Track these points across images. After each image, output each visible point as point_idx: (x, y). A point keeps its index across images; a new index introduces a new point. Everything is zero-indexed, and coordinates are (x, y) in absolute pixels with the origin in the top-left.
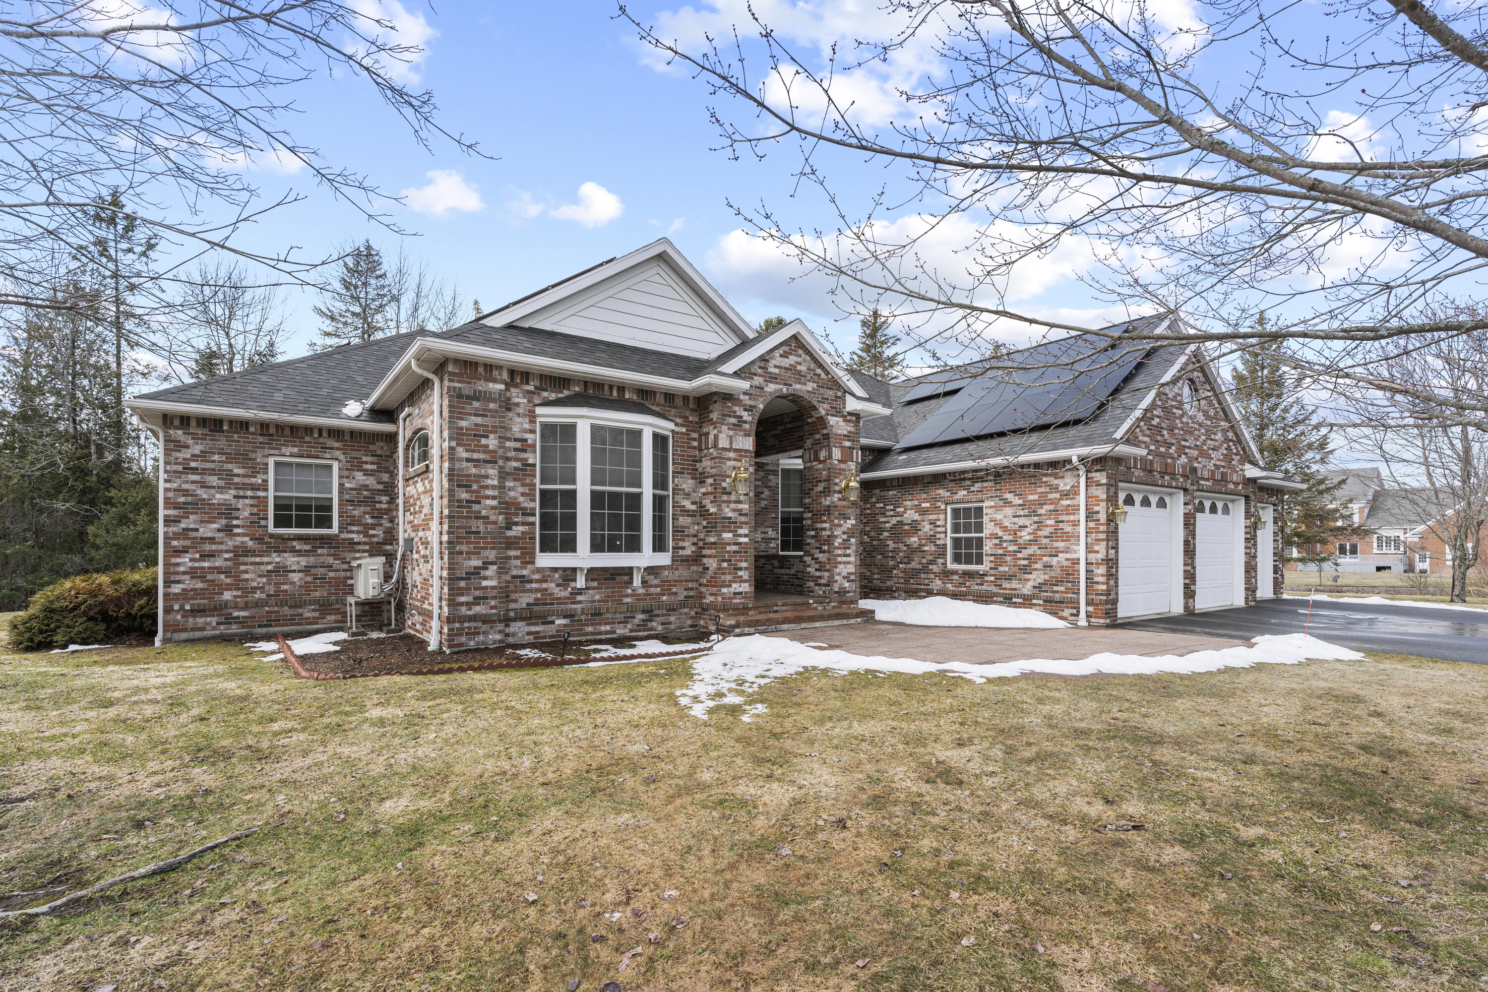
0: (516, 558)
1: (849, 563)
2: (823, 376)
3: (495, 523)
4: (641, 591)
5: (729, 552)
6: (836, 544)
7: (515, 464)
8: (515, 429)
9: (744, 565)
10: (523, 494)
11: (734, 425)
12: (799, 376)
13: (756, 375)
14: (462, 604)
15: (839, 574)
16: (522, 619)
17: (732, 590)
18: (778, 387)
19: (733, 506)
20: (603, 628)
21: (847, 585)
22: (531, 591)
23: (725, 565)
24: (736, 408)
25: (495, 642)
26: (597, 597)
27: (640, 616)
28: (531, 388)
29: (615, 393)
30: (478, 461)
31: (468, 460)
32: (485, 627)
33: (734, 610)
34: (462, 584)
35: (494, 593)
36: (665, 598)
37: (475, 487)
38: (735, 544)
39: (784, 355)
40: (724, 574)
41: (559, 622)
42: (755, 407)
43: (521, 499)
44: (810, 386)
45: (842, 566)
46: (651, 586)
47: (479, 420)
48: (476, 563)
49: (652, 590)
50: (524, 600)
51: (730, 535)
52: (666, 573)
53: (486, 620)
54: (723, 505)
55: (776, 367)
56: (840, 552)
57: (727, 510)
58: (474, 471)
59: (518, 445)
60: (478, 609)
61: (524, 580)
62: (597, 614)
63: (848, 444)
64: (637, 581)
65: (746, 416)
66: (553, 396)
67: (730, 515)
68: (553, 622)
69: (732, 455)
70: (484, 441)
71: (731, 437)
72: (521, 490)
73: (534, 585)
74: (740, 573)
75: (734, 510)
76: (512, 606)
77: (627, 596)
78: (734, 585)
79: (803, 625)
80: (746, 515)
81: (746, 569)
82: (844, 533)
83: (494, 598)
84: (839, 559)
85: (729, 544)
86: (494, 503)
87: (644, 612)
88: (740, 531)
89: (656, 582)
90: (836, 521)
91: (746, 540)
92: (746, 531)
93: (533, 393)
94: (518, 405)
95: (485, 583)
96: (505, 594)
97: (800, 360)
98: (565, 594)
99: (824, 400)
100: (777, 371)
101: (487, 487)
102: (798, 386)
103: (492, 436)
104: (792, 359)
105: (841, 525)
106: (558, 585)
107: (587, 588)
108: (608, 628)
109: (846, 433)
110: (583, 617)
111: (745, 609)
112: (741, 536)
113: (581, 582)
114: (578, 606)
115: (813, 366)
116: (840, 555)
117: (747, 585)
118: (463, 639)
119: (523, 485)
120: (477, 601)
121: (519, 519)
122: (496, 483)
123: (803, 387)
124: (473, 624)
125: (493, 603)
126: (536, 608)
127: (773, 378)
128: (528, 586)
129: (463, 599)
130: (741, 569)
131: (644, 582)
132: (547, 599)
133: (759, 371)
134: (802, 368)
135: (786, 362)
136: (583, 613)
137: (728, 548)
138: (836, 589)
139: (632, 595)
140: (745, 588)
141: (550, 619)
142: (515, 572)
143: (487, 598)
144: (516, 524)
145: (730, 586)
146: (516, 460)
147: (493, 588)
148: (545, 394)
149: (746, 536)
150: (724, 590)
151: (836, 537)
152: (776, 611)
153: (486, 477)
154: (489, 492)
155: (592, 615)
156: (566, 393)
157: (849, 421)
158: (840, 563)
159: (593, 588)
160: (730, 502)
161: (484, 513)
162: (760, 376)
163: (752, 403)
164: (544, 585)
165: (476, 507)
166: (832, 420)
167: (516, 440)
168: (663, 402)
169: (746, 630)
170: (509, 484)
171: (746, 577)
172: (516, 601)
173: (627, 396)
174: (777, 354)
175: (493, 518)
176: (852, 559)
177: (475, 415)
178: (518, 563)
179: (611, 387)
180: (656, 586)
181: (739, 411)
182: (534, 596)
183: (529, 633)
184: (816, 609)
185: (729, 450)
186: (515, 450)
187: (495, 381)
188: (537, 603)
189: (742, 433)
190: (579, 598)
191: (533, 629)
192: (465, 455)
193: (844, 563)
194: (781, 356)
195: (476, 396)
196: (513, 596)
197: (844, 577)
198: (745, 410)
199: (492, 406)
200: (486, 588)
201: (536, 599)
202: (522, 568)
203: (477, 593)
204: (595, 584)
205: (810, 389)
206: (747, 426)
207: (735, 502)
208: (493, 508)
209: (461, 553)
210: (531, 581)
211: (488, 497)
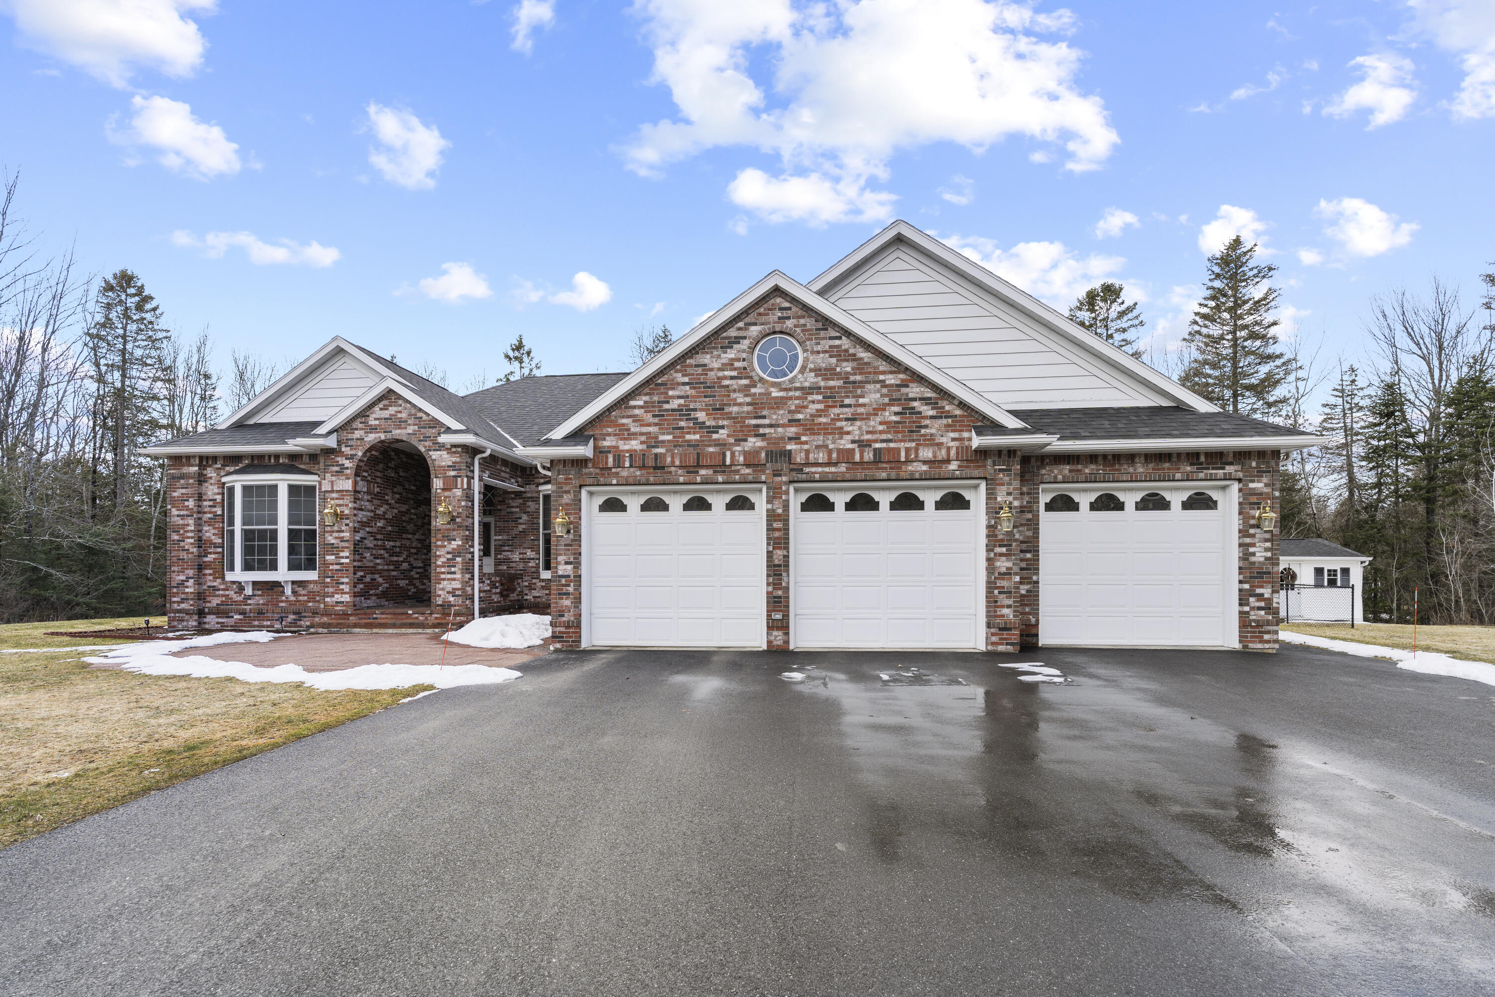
0: (210, 575)
1: (454, 579)
2: (425, 417)
3: (192, 553)
4: (292, 598)
5: (332, 570)
6: (439, 563)
7: (209, 516)
8: (209, 493)
9: (346, 580)
10: (214, 534)
11: (337, 472)
12: (401, 423)
13: (356, 429)
14: (174, 602)
15: (443, 589)
16: (213, 614)
17: (334, 599)
18: (378, 435)
19: (336, 534)
20: (265, 623)
21: (452, 599)
22: (218, 596)
23: (328, 580)
24: (339, 459)
25: (193, 627)
26: (261, 602)
27: (292, 617)
28: (219, 466)
29: (272, 461)
30: (183, 516)
31: (178, 516)
32: (187, 617)
33: (335, 615)
34: (175, 590)
35: (192, 596)
36: (310, 604)
37: (182, 532)
38: (337, 564)
39: (385, 408)
40: (328, 587)
41: (237, 617)
42: (355, 455)
43: (213, 537)
44: (410, 430)
45: (445, 582)
46: (300, 595)
47: (184, 491)
48: (183, 578)
49: (301, 598)
50: (215, 602)
51: (333, 557)
52: (312, 586)
53: (187, 612)
54: (327, 535)
55: (376, 419)
56: (443, 570)
57: (330, 538)
58: (181, 522)
59: (211, 503)
60: (183, 606)
61: (215, 589)
62: (260, 613)
63: (453, 473)
64: (288, 591)
65: (347, 463)
66: (232, 469)
67: (333, 541)
68: (232, 617)
69: (334, 495)
70: (186, 503)
71: (332, 482)
72: (213, 531)
73: (221, 592)
74: (342, 587)
75: (336, 538)
76: (208, 605)
77: (282, 602)
78: (336, 596)
79: (375, 630)
80: (347, 541)
81: (347, 583)
82: (448, 553)
83: (192, 599)
84: (443, 576)
85: (332, 564)
86: (192, 541)
87: (294, 613)
88: (342, 554)
89: (303, 592)
90: (439, 543)
91: (347, 561)
92: (347, 554)
93: (220, 469)
94: (211, 478)
95: (187, 590)
96: (200, 596)
97: (400, 409)
98: (240, 598)
99: (426, 438)
100: (377, 422)
101: (188, 531)
102: (398, 431)
103: (191, 500)
104: (392, 410)
105: (445, 546)
106: (236, 593)
107: (254, 595)
108: (269, 623)
109: (450, 463)
110: (252, 615)
111: (345, 615)
112: (343, 557)
113: (249, 591)
114: (248, 607)
115: (413, 411)
116: (443, 573)
117: (347, 596)
118: (175, 623)
119: (214, 528)
120: (183, 601)
121: (212, 550)
122: (193, 528)
123: (404, 431)
124: (181, 615)
125: (191, 602)
126: (222, 607)
127: (373, 429)
128: (217, 593)
129: (175, 599)
130: (343, 583)
131: (294, 592)
132: (228, 601)
133: (360, 426)
134: (404, 415)
135: (386, 414)
136: (250, 612)
137: (331, 567)
138: (440, 602)
139: (286, 601)
140: (346, 598)
141: (231, 614)
142: (210, 584)
143: (187, 599)
144: (210, 553)
145: (333, 596)
146: (210, 513)
147: (191, 593)
148: (227, 468)
149: (347, 557)
150: (328, 599)
151: (440, 556)
152: (376, 618)
153: (188, 525)
154: (190, 534)
155: (258, 613)
156: (241, 465)
157: (455, 452)
158: (444, 579)
159: (259, 595)
160: (333, 532)
161: (186, 547)
162: (361, 429)
163: (353, 452)
164: (227, 593)
165: (182, 544)
166: (435, 455)
167: (210, 500)
168: (308, 461)
169: (320, 630)
170: (206, 528)
171: (348, 590)
172: (210, 602)
173: (281, 461)
174: (377, 409)
175: (191, 550)
176: (458, 576)
177: (182, 488)
178: (211, 578)
179: (270, 456)
180: (304, 595)
181: (341, 460)
182: (220, 599)
183: (218, 623)
184: (417, 618)
185: (332, 491)
186: (210, 506)
187: (193, 465)
188: (223, 602)
189: (344, 477)
190: (249, 602)
191: (220, 620)
192: (177, 513)
193: (448, 579)
194: (381, 409)
195: (183, 476)
196: (208, 599)
197: (448, 593)
198: (347, 459)
199: (191, 481)
200: (187, 593)
201: (222, 601)
202: (214, 581)
203: (183, 596)
204: (260, 592)
205: (410, 431)
206: (348, 471)
207: (337, 532)
208: (191, 544)
209: (174, 572)
210: (219, 590)
211: (188, 538)
